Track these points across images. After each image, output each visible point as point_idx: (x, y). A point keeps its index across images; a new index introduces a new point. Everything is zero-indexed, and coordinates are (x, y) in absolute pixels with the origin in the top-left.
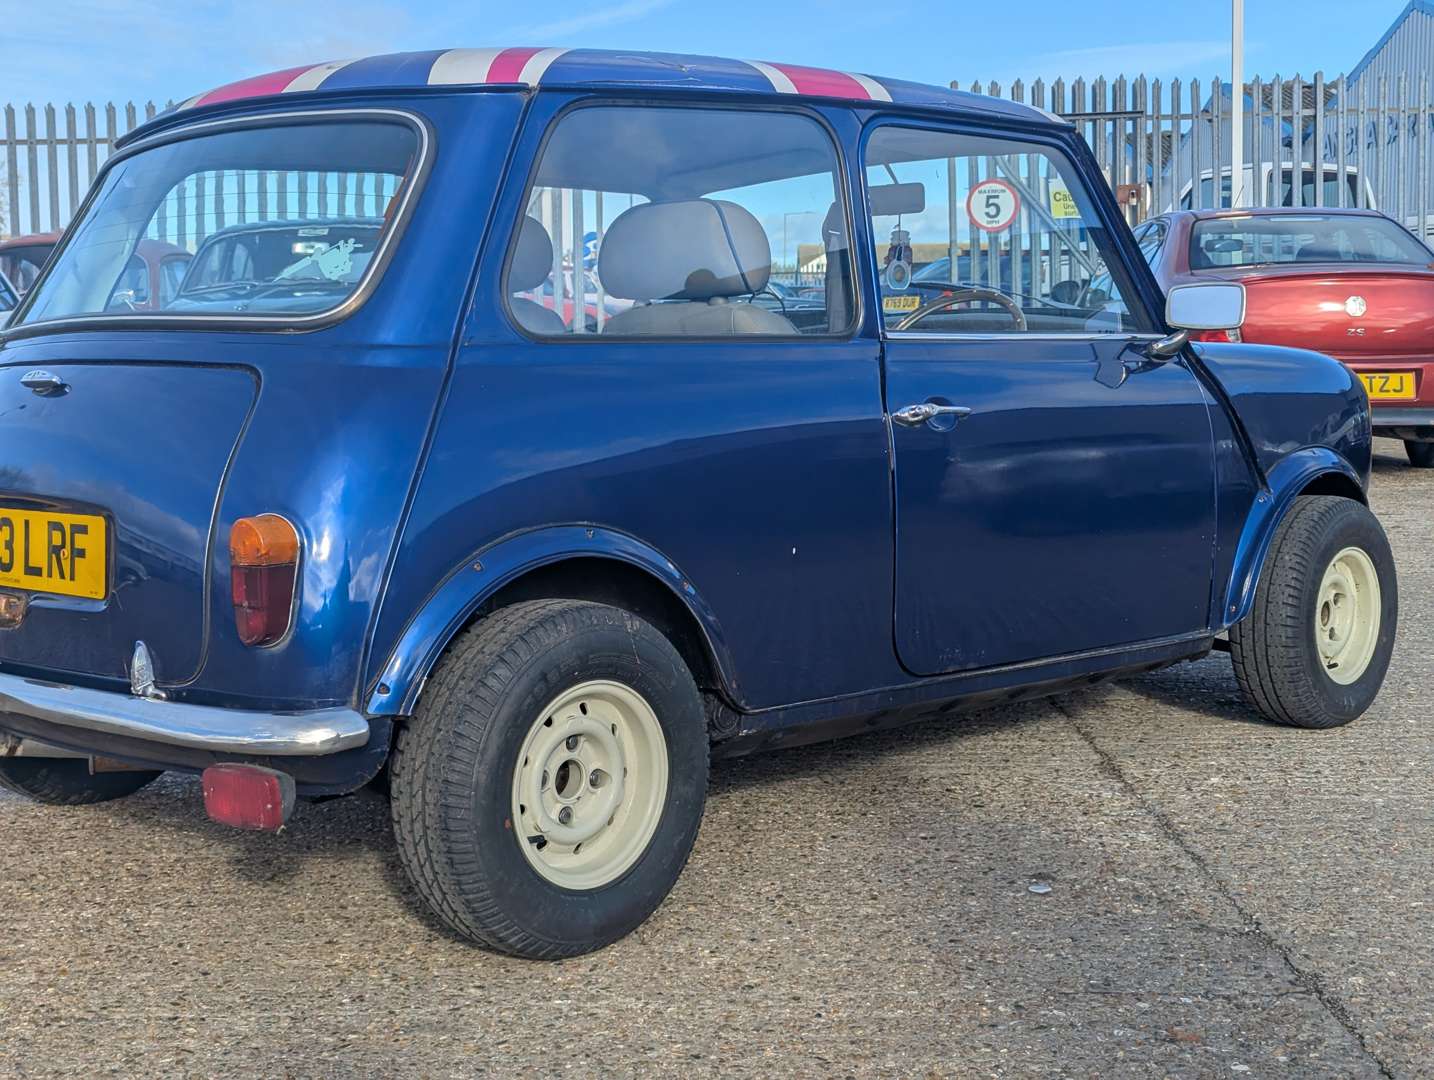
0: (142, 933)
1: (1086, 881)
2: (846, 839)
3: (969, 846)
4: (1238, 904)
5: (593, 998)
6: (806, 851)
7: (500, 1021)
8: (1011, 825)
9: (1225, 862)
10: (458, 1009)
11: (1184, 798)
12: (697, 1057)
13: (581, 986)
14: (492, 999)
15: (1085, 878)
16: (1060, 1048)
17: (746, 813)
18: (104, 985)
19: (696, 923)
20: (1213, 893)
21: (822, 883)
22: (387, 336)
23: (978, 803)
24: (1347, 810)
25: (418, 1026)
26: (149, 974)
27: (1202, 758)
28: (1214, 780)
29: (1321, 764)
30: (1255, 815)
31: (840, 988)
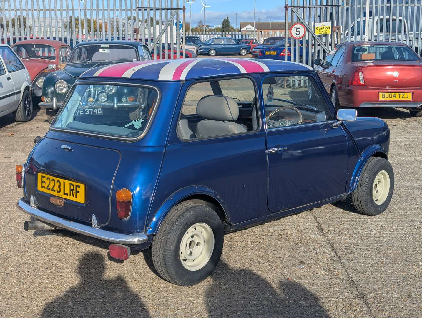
0: (91, 277)
1: (312, 264)
2: (255, 250)
3: (285, 253)
4: (347, 271)
5: (198, 297)
6: (246, 254)
7: (178, 304)
8: (295, 246)
9: (345, 258)
10: (168, 300)
11: (337, 238)
12: (223, 314)
13: (195, 294)
14: (175, 297)
15: (312, 263)
16: (303, 313)
17: (231, 242)
18: (86, 292)
19: (220, 276)
20: (342, 268)
21: (250, 264)
22: (151, 144)
23: (287, 239)
24: (376, 243)
25: (159, 305)
26: (96, 289)
27: (343, 225)
28: (345, 232)
29: (372, 227)
30: (354, 244)
31: (254, 295)
